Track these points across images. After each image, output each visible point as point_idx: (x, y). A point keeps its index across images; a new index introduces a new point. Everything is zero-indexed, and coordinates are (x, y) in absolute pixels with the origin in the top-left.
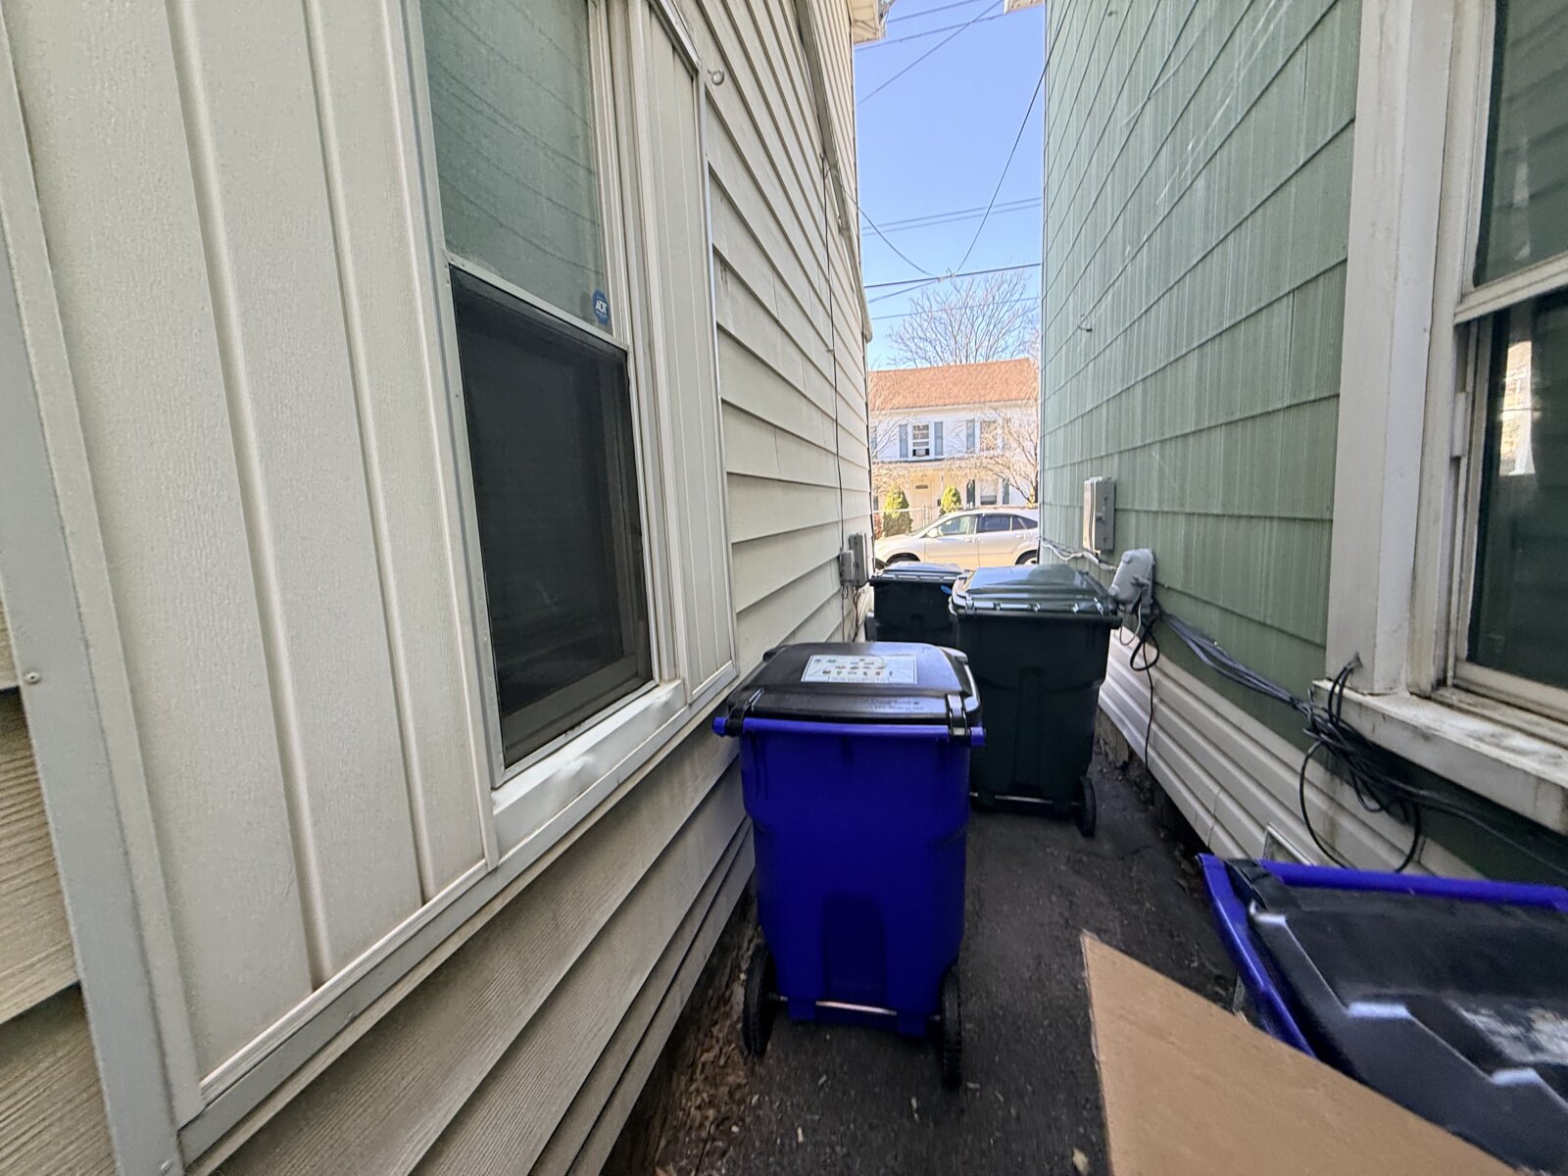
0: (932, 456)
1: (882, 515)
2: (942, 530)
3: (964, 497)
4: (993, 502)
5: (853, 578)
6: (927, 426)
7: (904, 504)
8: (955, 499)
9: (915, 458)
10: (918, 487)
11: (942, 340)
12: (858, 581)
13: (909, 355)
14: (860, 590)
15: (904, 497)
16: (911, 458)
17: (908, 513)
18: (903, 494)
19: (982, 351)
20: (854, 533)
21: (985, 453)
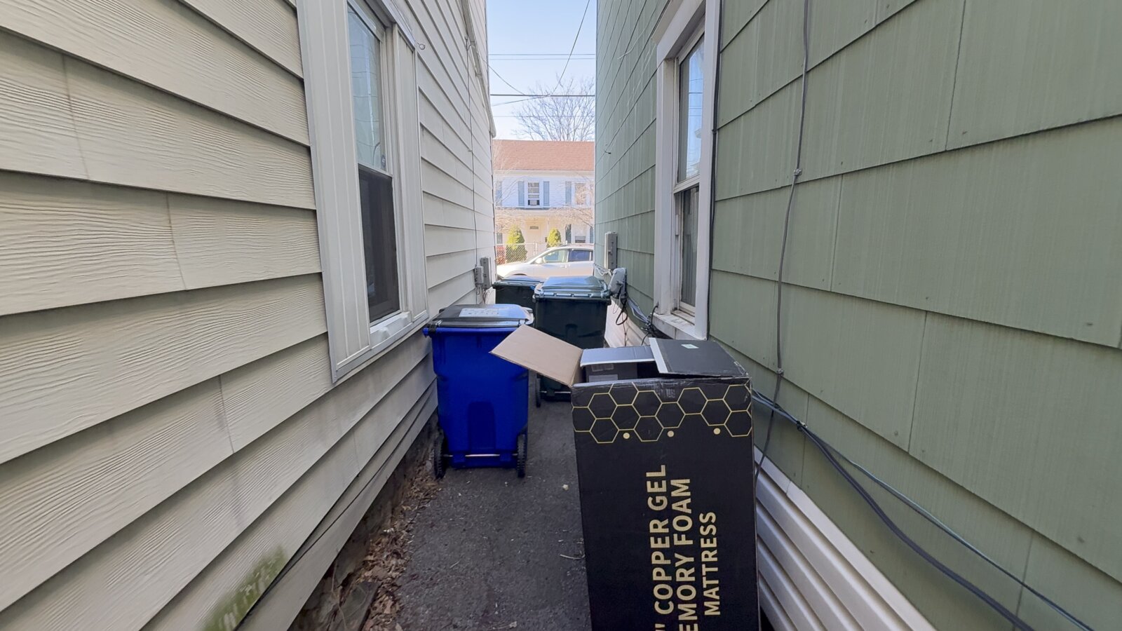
0: (541, 205)
1: (505, 247)
2: (546, 259)
3: (563, 236)
4: (584, 241)
5: (483, 282)
6: (538, 184)
7: (521, 240)
8: (557, 238)
9: (530, 207)
10: (531, 228)
11: (551, 120)
12: (486, 285)
13: (527, 128)
14: (487, 291)
15: (521, 235)
16: (526, 206)
17: (524, 246)
18: (520, 232)
19: (578, 132)
20: (483, 257)
21: (577, 207)
